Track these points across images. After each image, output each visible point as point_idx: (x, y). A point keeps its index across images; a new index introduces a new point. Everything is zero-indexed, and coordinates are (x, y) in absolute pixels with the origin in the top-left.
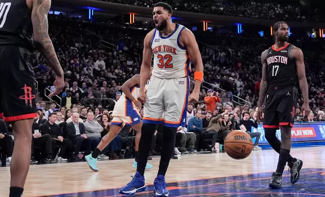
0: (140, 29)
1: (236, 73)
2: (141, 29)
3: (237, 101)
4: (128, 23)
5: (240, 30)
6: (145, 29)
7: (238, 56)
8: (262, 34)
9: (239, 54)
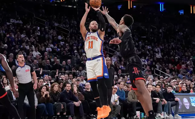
0: (69, 6)
1: (158, 48)
2: (71, 6)
3: (159, 74)
4: (58, 1)
5: (162, 8)
6: (75, 7)
7: (160, 33)
8: (182, 12)
9: (161, 31)
